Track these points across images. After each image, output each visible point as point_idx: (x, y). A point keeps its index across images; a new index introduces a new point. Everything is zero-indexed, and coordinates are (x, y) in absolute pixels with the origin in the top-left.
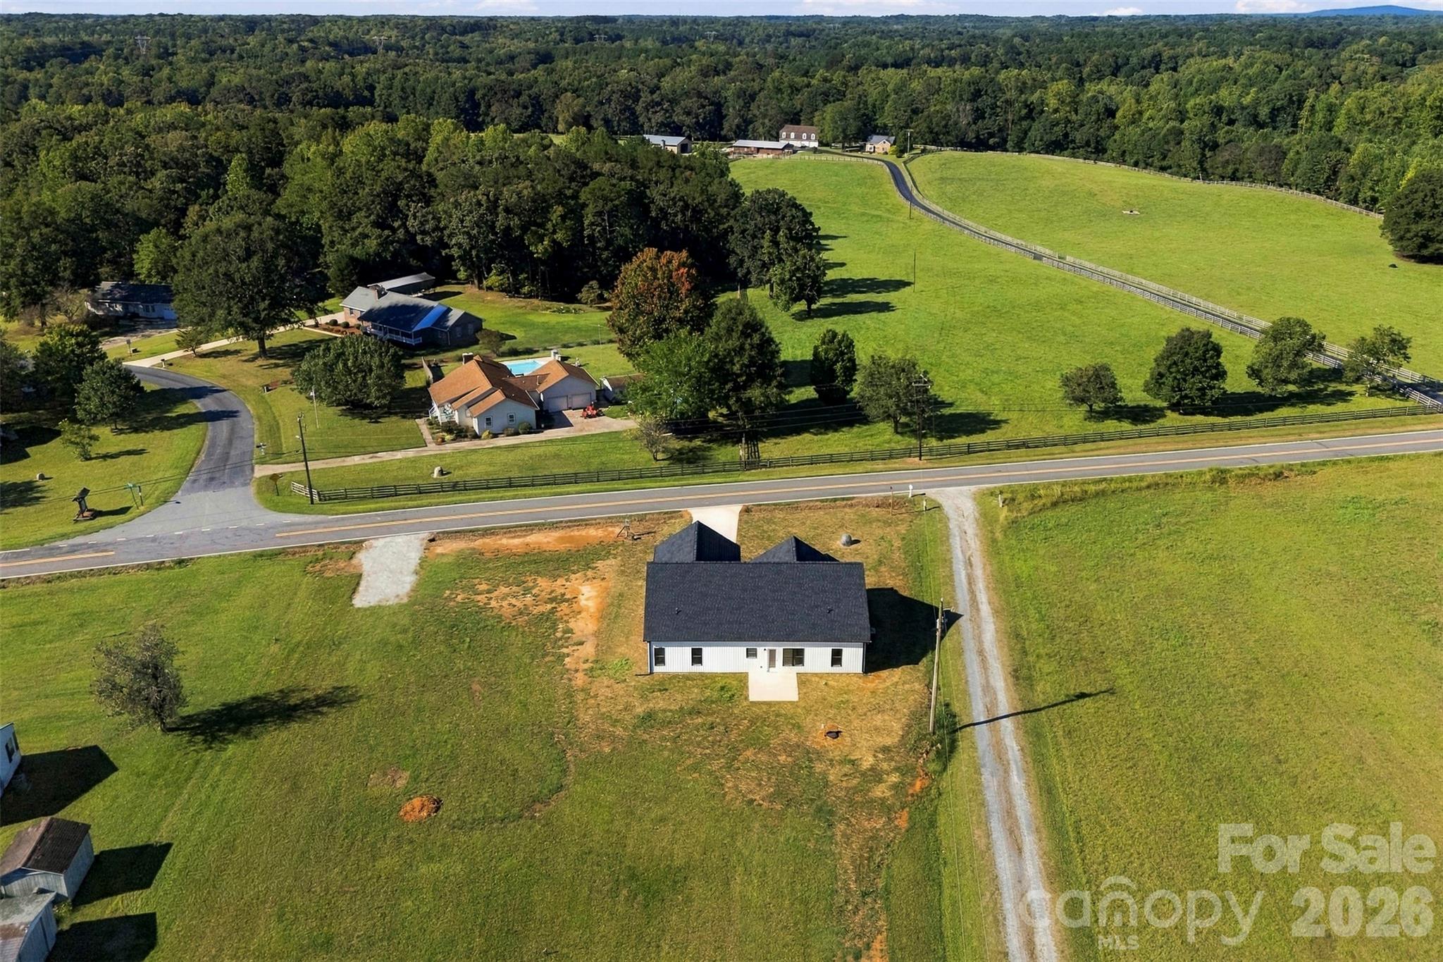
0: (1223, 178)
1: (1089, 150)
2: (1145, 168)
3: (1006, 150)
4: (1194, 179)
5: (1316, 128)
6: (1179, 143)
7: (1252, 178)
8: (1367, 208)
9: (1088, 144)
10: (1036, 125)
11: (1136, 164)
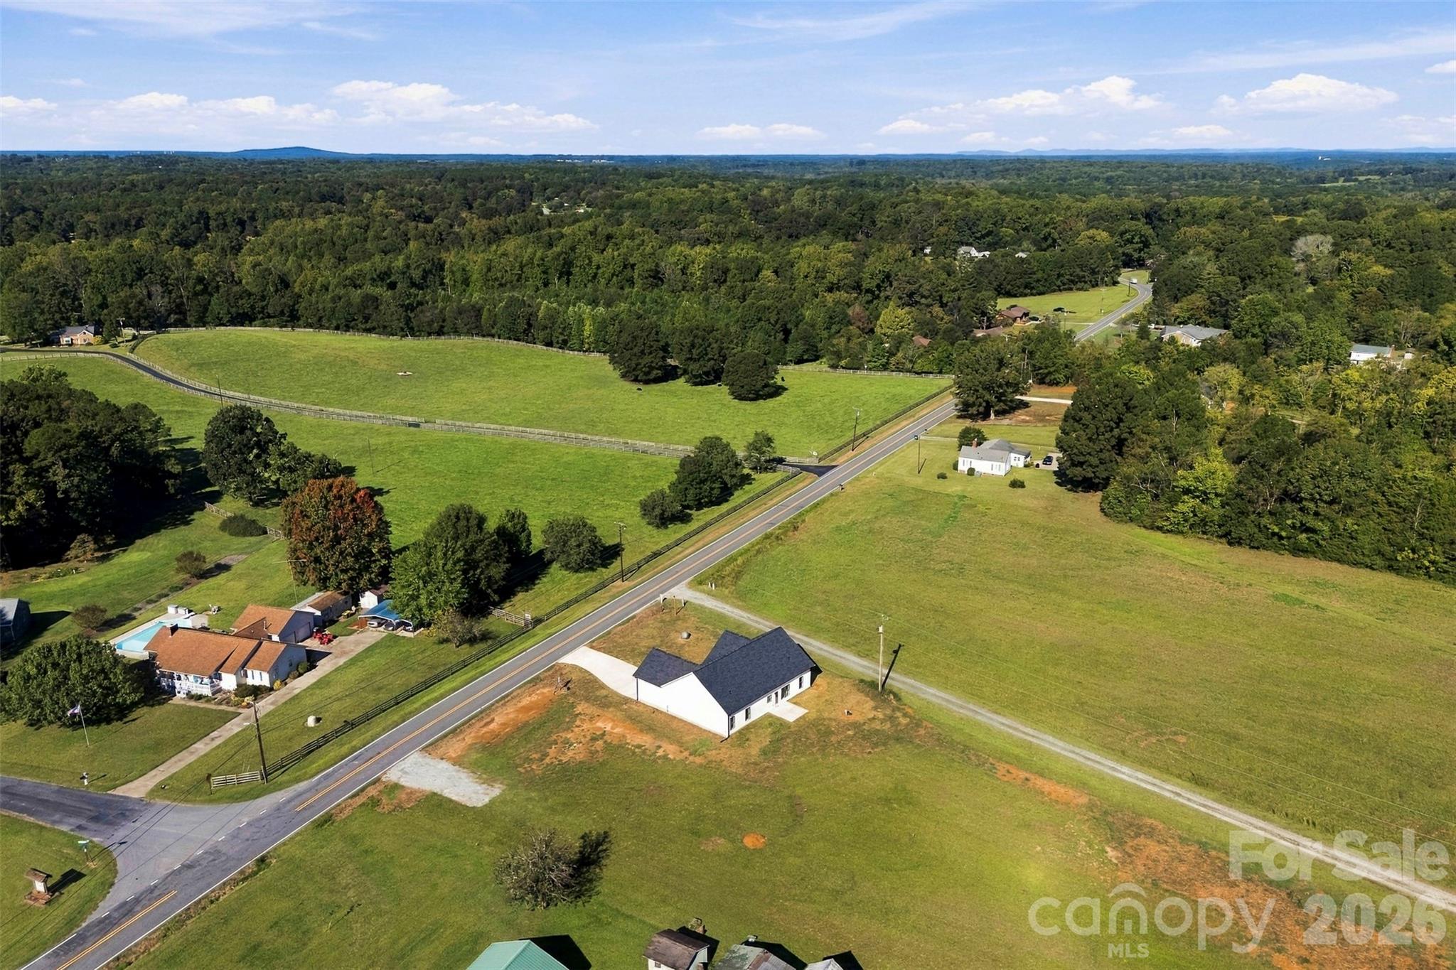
0: (430, 334)
1: (285, 318)
2: (346, 331)
3: (189, 326)
4: (403, 336)
5: (458, 285)
6: (377, 308)
7: (456, 332)
8: (560, 348)
9: (282, 313)
10: (214, 300)
11: (337, 328)
